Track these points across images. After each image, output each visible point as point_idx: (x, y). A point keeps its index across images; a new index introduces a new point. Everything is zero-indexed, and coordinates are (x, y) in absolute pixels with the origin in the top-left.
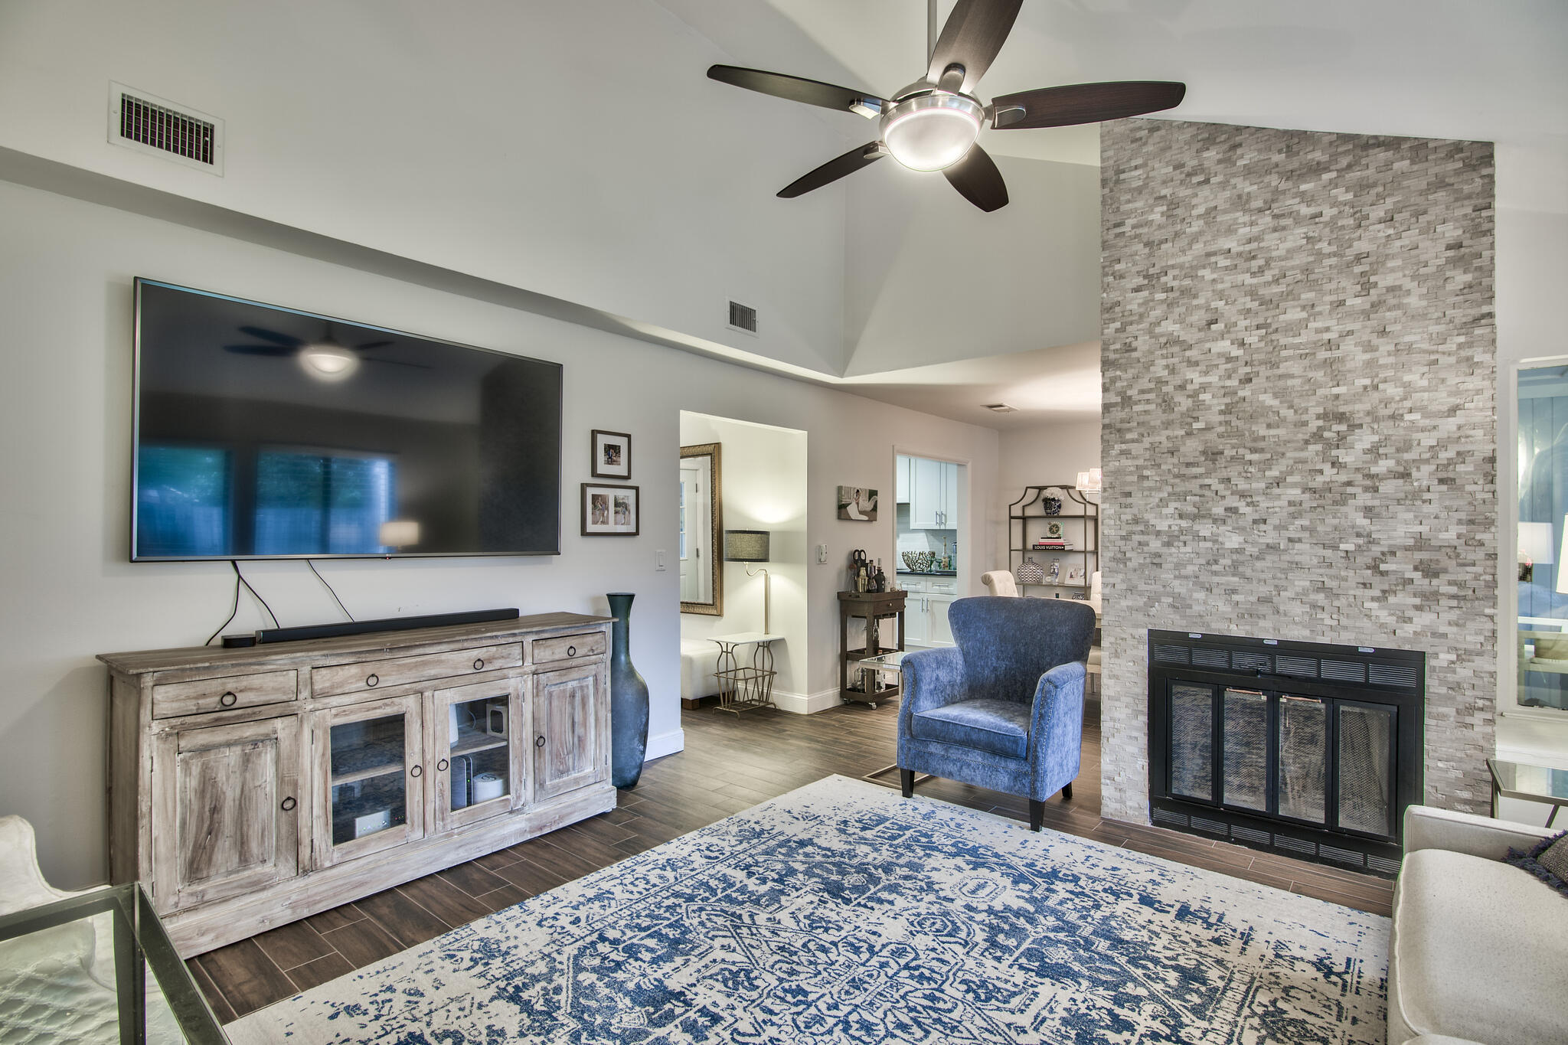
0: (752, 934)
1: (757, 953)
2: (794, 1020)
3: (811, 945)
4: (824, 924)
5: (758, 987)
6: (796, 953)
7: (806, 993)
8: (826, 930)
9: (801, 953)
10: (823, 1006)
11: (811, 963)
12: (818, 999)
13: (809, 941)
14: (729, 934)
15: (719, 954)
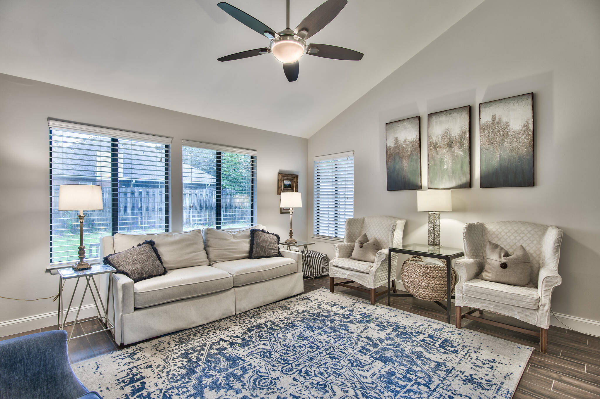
0: (354, 383)
1: (350, 374)
2: (334, 350)
3: (326, 376)
4: (319, 387)
5: (348, 360)
6: (333, 372)
7: (330, 357)
8: (318, 383)
9: (331, 372)
10: (325, 353)
11: (327, 368)
12: (325, 355)
13: (327, 378)
14: (366, 384)
15: (366, 374)
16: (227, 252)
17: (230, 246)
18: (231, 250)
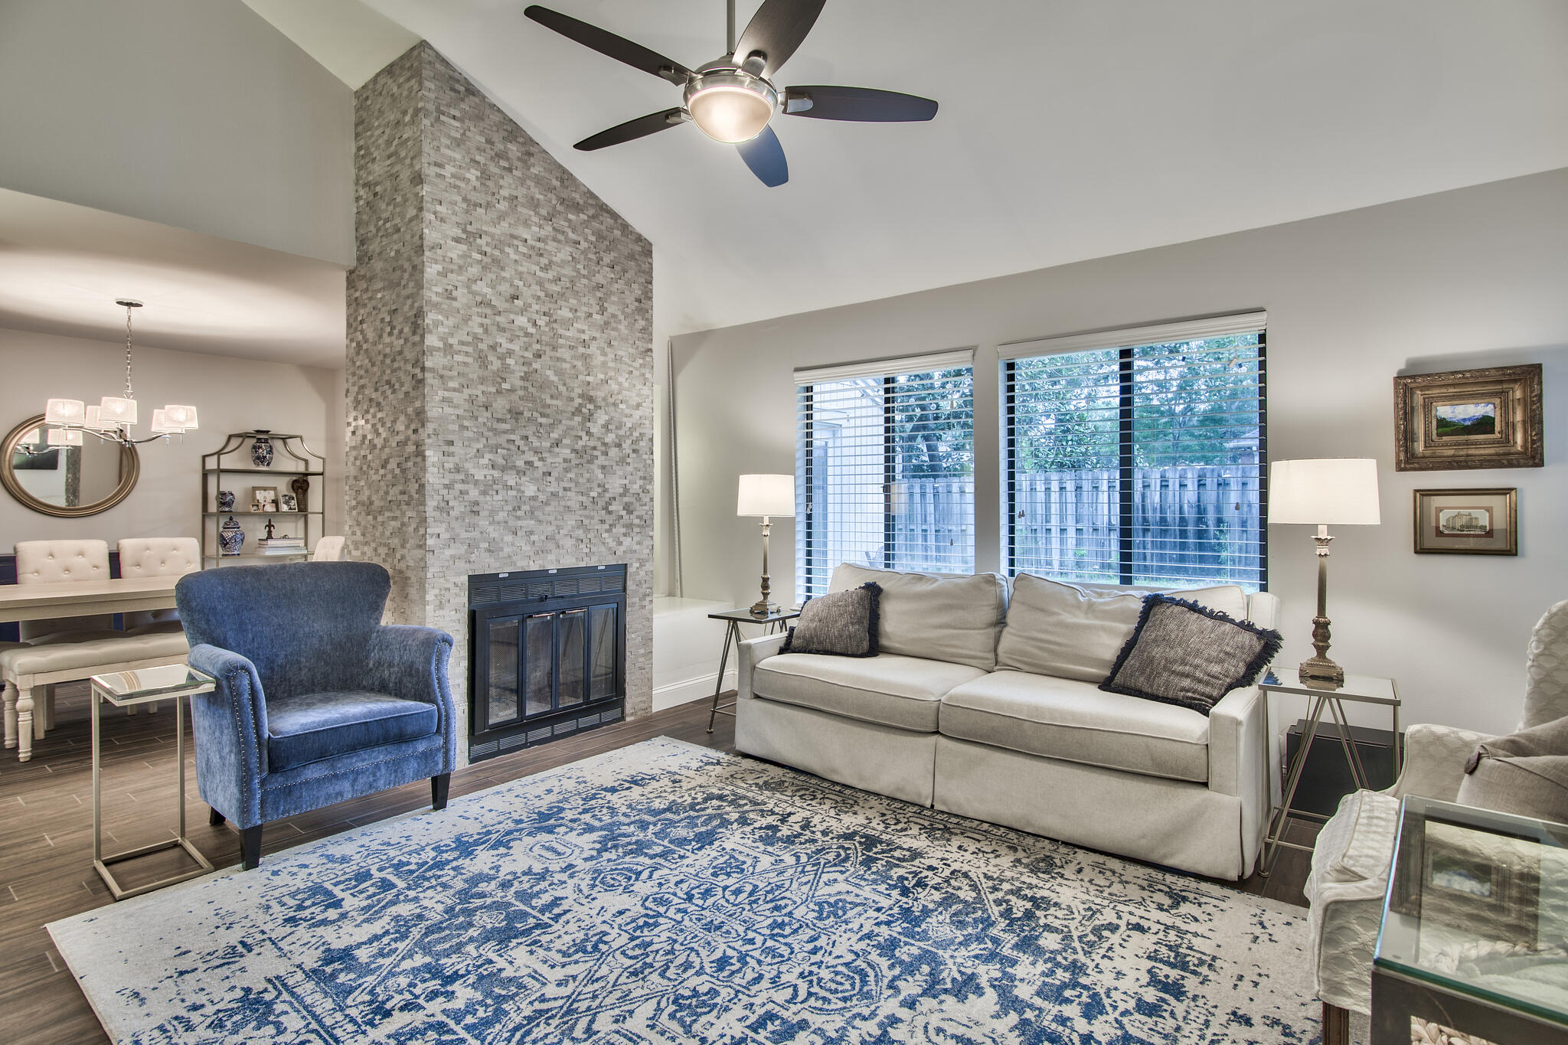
16: (1034, 646)
17: (1047, 632)
18: (1046, 646)
